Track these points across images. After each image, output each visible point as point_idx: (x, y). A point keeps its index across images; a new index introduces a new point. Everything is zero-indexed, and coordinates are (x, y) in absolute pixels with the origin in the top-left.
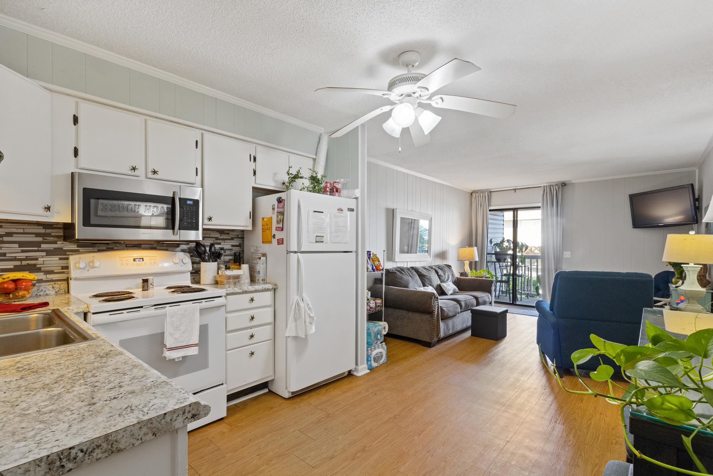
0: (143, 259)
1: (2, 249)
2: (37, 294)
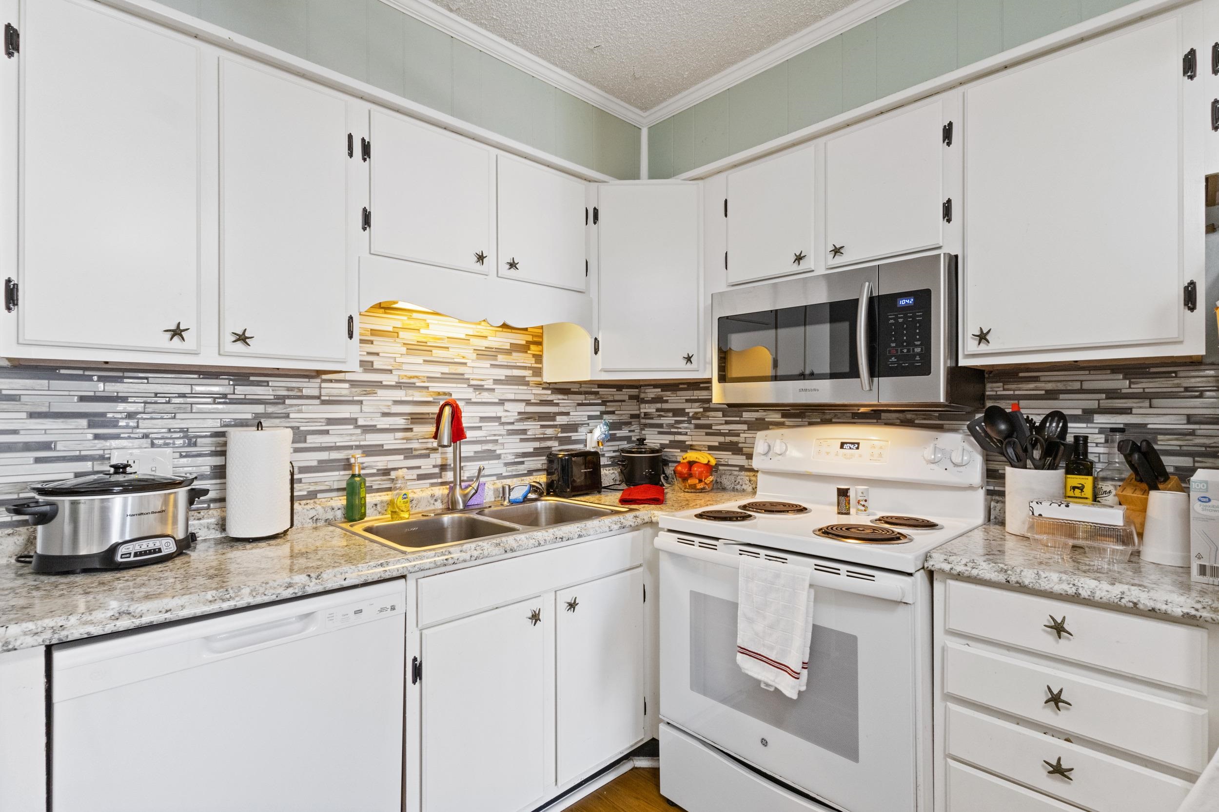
0: (858, 444)
1: (710, 418)
2: (734, 488)
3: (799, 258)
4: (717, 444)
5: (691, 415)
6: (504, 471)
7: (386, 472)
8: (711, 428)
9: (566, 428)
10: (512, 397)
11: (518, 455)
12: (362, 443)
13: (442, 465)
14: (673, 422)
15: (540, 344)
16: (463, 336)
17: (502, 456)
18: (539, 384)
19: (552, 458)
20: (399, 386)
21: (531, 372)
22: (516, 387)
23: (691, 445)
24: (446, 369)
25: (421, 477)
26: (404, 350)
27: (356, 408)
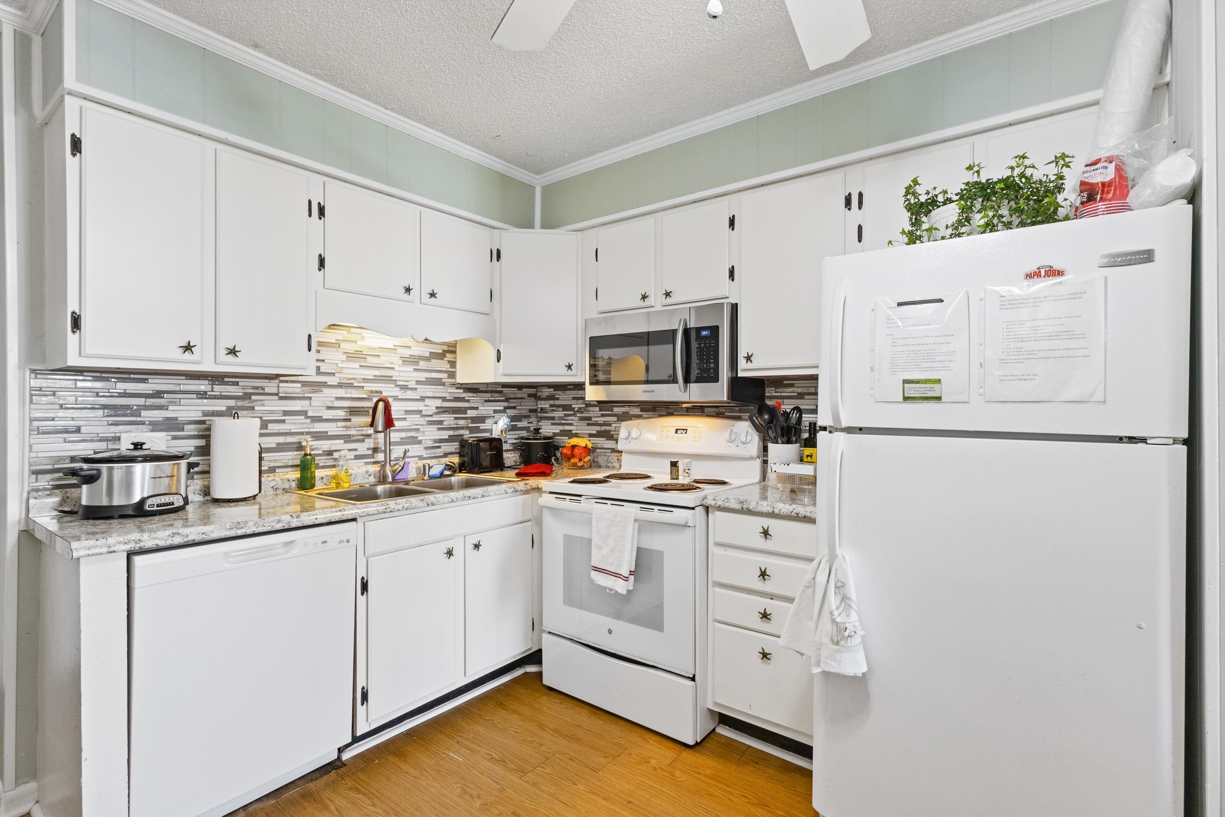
0: (686, 430)
1: (590, 412)
2: (607, 466)
3: (644, 297)
4: (595, 432)
5: (576, 409)
6: (424, 453)
7: (330, 453)
8: (591, 420)
9: (475, 420)
10: (431, 395)
11: (436, 441)
12: (311, 430)
13: (374, 448)
14: (563, 415)
15: (454, 352)
16: (392, 347)
17: (423, 442)
18: (453, 385)
19: (463, 443)
20: (340, 386)
21: (446, 375)
22: (435, 387)
23: (576, 434)
24: (378, 373)
25: (357, 457)
26: (344, 357)
27: (306, 403)
